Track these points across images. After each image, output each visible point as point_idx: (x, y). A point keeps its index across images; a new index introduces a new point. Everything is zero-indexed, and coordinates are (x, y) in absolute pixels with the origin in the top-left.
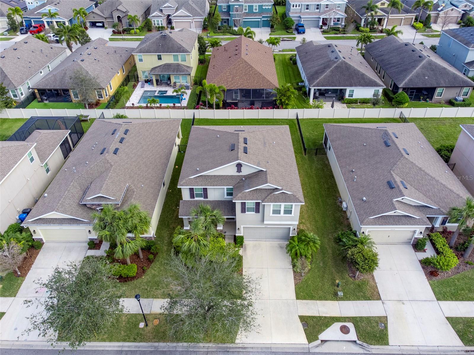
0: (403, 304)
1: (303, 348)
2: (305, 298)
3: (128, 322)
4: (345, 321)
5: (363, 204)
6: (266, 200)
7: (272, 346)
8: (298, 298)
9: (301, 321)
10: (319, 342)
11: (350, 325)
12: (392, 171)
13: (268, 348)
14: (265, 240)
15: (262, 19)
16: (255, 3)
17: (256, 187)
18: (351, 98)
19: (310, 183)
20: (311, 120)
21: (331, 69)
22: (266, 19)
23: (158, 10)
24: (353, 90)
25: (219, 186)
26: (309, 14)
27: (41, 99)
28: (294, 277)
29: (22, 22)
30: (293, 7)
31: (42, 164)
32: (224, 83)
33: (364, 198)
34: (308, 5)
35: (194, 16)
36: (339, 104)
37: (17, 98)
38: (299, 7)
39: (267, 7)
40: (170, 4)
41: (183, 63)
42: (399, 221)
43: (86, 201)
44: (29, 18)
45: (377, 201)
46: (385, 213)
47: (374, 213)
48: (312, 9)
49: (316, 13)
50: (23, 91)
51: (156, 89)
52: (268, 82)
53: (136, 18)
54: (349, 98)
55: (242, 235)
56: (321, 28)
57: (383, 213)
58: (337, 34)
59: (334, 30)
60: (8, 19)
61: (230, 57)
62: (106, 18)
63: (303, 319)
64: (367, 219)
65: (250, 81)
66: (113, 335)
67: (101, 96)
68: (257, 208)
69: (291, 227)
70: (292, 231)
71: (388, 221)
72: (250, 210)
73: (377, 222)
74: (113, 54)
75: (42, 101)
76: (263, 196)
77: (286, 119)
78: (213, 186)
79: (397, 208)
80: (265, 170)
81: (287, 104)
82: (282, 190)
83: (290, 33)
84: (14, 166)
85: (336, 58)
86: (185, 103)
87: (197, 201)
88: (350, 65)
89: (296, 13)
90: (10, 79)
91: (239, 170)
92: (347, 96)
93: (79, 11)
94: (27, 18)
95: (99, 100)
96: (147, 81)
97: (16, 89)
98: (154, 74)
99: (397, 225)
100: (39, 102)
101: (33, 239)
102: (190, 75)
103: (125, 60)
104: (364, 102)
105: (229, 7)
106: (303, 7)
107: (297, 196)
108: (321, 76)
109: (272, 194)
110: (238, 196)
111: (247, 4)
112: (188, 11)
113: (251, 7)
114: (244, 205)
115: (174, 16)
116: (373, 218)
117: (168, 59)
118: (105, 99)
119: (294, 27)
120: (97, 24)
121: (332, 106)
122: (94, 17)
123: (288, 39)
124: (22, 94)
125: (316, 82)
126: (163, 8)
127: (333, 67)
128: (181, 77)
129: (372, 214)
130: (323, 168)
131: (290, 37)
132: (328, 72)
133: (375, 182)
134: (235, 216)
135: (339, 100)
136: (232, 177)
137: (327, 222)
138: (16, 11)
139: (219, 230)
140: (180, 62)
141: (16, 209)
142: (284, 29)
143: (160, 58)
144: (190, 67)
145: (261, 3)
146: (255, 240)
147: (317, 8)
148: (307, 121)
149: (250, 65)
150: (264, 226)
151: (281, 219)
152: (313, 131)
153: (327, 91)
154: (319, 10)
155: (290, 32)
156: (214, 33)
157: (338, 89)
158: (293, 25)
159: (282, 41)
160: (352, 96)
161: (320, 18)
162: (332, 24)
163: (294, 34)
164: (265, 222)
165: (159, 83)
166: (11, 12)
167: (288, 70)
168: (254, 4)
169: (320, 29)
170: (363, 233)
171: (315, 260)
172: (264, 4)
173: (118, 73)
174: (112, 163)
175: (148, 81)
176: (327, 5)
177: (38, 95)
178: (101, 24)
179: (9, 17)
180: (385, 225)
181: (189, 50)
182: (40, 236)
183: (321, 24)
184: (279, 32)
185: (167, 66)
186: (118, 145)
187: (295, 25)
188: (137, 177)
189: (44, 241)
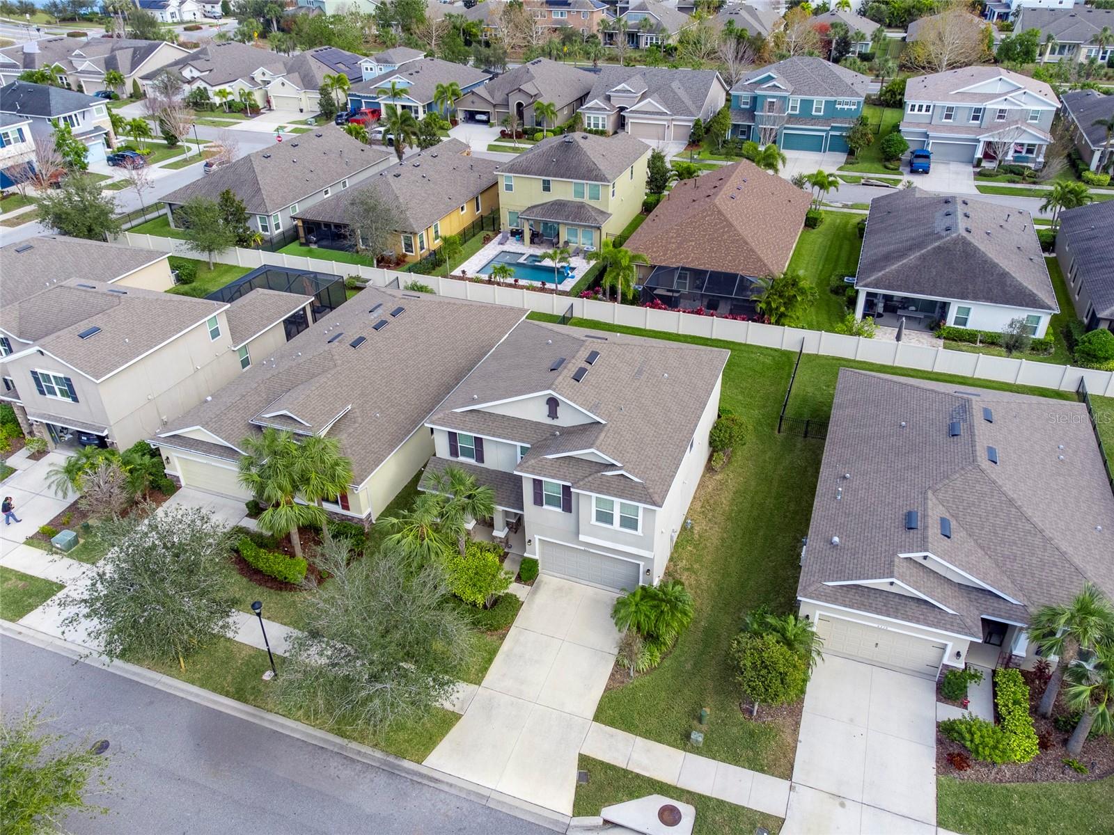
0: (843, 805)
1: (556, 822)
2: (612, 724)
3: (247, 663)
4: (679, 799)
5: (828, 551)
6: (581, 483)
7: (493, 795)
8: (596, 718)
9: (580, 767)
10: (597, 821)
11: (688, 812)
12: (930, 493)
13: (483, 796)
14: (587, 583)
15: (831, 133)
16: (817, 95)
17: (569, 451)
18: (962, 327)
19: (756, 493)
20: (834, 361)
21: (923, 252)
22: (838, 133)
23: (602, 98)
24: (970, 309)
25: (504, 438)
26: (951, 129)
27: (306, 240)
28: (612, 674)
29: (346, 104)
30: (912, 109)
31: (235, 347)
32: (657, 251)
33: (836, 539)
34: (950, 109)
35: (675, 115)
36: (926, 337)
37: (266, 233)
38: (927, 110)
39: (846, 107)
40: (628, 85)
41: (593, 203)
42: (899, 607)
43: (261, 419)
44: (359, 96)
45: (861, 551)
46: (864, 579)
47: (839, 575)
48: (962, 118)
49: (969, 129)
50: (280, 221)
51: (526, 250)
52: (758, 262)
53: (552, 108)
54: (956, 326)
55: (536, 557)
56: (978, 164)
57: (860, 579)
58: (1014, 182)
59: (1012, 172)
60: (321, 94)
61: (694, 201)
62: (495, 106)
63: (584, 761)
64: (819, 585)
65: (718, 255)
66: (211, 677)
67: (409, 247)
68: (566, 501)
69: (642, 564)
70: (644, 573)
71: (870, 601)
72: (552, 501)
73: (839, 597)
74: (466, 171)
75: (307, 243)
76: (580, 474)
77: (776, 350)
78: (493, 436)
79: (896, 574)
80: (603, 422)
81: (782, 315)
82: (620, 468)
83: (892, 169)
84: (173, 335)
85: (948, 229)
86: (568, 285)
87: (462, 463)
88: (976, 249)
89: (918, 125)
90: (265, 197)
91: (553, 414)
92: (950, 321)
93: (447, 87)
94: (355, 95)
95: (405, 256)
96: (514, 233)
97: (268, 216)
98: (528, 220)
99: (888, 615)
100: (302, 244)
101: (165, 474)
102: (599, 228)
103: (485, 187)
104: (991, 342)
105: (754, 99)
106: (938, 112)
107: (651, 490)
108: (893, 264)
109: (599, 474)
110: (527, 464)
111: (799, 98)
112: (665, 102)
113: (807, 104)
114: (538, 487)
115: (632, 112)
116: (833, 587)
117: (563, 190)
118: (416, 255)
119: (906, 156)
120: (478, 117)
121: (898, 338)
122: (473, 102)
123: (879, 183)
124: (277, 227)
125: (873, 278)
126: (614, 92)
127: (929, 248)
128: (580, 232)
129: (835, 576)
130: (806, 467)
131: (886, 179)
132: (913, 257)
133: (879, 510)
134: (522, 509)
135: (932, 329)
136: (537, 424)
137: (752, 583)
138: (339, 81)
139: (496, 537)
140: (586, 200)
141: (160, 417)
142: (880, 160)
143: (547, 188)
144: (605, 213)
145: (832, 96)
146: (566, 577)
147: (975, 118)
148: (823, 362)
149: (726, 220)
150: (583, 548)
151: (614, 537)
152: (828, 386)
153: (906, 303)
154: (978, 122)
155: (892, 167)
156: (712, 153)
157: (937, 302)
158: (903, 152)
159: (863, 184)
160: (964, 322)
161: (978, 141)
162: (1010, 157)
163: (901, 174)
164: (582, 538)
165: (535, 238)
166: (329, 81)
167: (841, 247)
168: (816, 98)
169: (974, 167)
170: (807, 617)
171: (677, 652)
172: (840, 99)
173: (462, 209)
174: (339, 362)
175: (517, 234)
176: (1001, 111)
177: (302, 233)
178: (484, 117)
179: (324, 91)
180: (859, 609)
181: (609, 177)
182: (176, 471)
183: (979, 155)
184: (866, 165)
185: (559, 206)
186: (368, 332)
187: (908, 153)
188: (377, 397)
189: (183, 483)
